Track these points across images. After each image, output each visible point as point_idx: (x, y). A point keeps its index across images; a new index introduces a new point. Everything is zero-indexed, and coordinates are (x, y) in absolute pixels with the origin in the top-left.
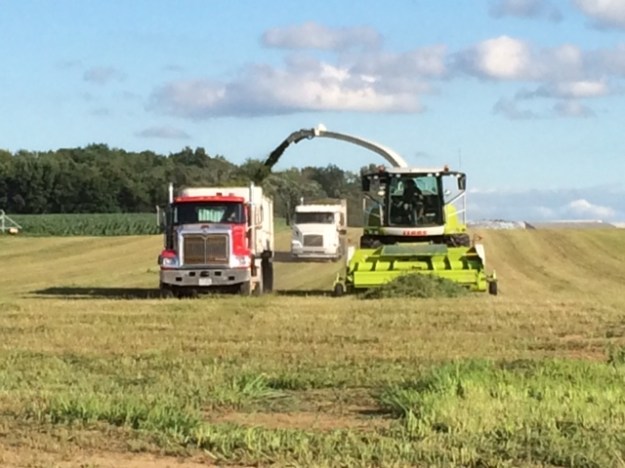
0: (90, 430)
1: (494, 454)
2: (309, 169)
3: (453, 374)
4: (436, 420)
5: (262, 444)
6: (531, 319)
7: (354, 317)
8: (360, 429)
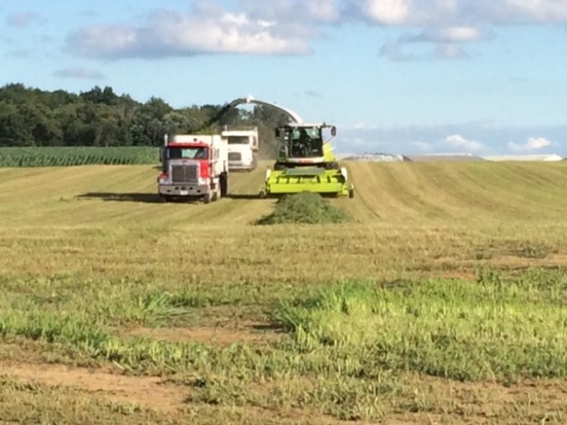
0: (9, 343)
1: (376, 364)
2: (207, 107)
3: (338, 293)
4: (323, 334)
5: (165, 356)
6: (409, 243)
7: (248, 241)
8: (255, 342)
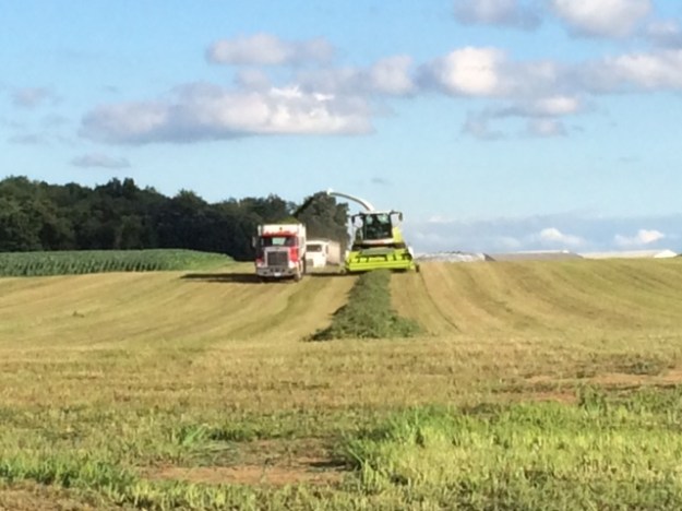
0: (16, 490)
1: (458, 507)
2: (248, 200)
3: (411, 422)
4: (394, 471)
5: (205, 502)
6: (494, 359)
7: (301, 361)
8: (312, 483)
